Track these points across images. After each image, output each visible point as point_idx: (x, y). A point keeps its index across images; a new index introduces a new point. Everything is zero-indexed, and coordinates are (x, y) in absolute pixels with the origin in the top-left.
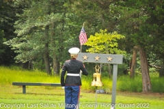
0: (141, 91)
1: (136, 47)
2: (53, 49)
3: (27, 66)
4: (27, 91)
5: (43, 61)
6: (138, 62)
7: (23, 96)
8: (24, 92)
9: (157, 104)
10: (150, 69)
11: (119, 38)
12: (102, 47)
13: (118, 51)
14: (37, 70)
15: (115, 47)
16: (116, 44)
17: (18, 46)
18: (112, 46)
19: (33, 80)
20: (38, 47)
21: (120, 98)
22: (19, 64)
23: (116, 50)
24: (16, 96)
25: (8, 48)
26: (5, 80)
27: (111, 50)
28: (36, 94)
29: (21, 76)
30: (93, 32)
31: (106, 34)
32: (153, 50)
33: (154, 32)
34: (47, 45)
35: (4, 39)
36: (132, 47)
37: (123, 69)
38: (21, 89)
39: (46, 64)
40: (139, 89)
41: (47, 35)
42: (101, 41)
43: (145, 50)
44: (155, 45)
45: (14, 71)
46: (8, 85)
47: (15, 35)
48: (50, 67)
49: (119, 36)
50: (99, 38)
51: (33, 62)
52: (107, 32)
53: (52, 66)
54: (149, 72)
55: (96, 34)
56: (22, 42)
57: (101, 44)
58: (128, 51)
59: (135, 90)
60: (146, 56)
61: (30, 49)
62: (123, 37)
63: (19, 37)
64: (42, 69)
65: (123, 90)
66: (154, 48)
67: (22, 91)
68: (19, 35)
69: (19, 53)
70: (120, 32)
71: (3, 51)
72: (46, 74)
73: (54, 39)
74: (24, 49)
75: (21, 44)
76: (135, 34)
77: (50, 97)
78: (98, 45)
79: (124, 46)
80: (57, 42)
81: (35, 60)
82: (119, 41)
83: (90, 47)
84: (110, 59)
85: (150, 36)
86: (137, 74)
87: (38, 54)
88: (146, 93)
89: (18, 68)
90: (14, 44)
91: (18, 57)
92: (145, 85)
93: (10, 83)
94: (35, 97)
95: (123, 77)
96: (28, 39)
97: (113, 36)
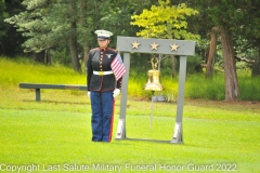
0: (223, 99)
1: (215, 28)
2: (84, 31)
3: (42, 58)
4: (42, 97)
5: (68, 50)
6: (218, 53)
7: (37, 105)
8: (38, 99)
9: (249, 119)
10: (238, 64)
11: (189, 14)
12: (162, 29)
13: (188, 35)
14: (57, 65)
15: (183, 28)
16: (184, 24)
17: (27, 25)
18: (177, 26)
19: (52, 80)
20: (59, 27)
21: (190, 109)
22: (30, 54)
23: (184, 33)
24: (25, 105)
25: (12, 29)
26: (7, 79)
27: (176, 33)
28: (56, 103)
29: (33, 74)
30: (148, 3)
31: (168, 8)
32: (243, 34)
33: (245, 4)
34: (74, 25)
35: (6, 14)
36: (210, 28)
37: (194, 63)
38: (33, 95)
39: (72, 55)
40: (219, 96)
41: (75, 8)
42: (160, 19)
43: (230, 33)
44: (246, 25)
45: (22, 65)
46: (12, 87)
47: (24, 8)
48: (78, 59)
49: (189, 11)
50: (157, 14)
51: (52, 52)
52: (170, 5)
53: (82, 58)
54: (235, 68)
55: (153, 7)
56: (34, 19)
57: (160, 23)
58: (203, 34)
59: (214, 97)
60: (231, 43)
61: (47, 31)
62: (196, 12)
63: (30, 11)
64: (66, 62)
65: (195, 97)
66: (244, 29)
67: (34, 98)
68: (29, 7)
69: (30, 37)
70: (192, 5)
71: (4, 33)
72: (72, 71)
73: (86, 16)
74: (37, 31)
75: (33, 23)
76: (215, 8)
77: (78, 107)
78: (156, 25)
79: (197, 27)
80: (90, 19)
81: (54, 48)
82: (189, 19)
83: (142, 28)
84: (174, 47)
85: (239, 10)
86: (216, 71)
87: (59, 39)
88: (230, 102)
89: (27, 60)
90: (22, 23)
91: (28, 43)
92: (229, 89)
93: (15, 84)
94: (56, 107)
95: (195, 77)
96: (43, 14)
97: (180, 11)
